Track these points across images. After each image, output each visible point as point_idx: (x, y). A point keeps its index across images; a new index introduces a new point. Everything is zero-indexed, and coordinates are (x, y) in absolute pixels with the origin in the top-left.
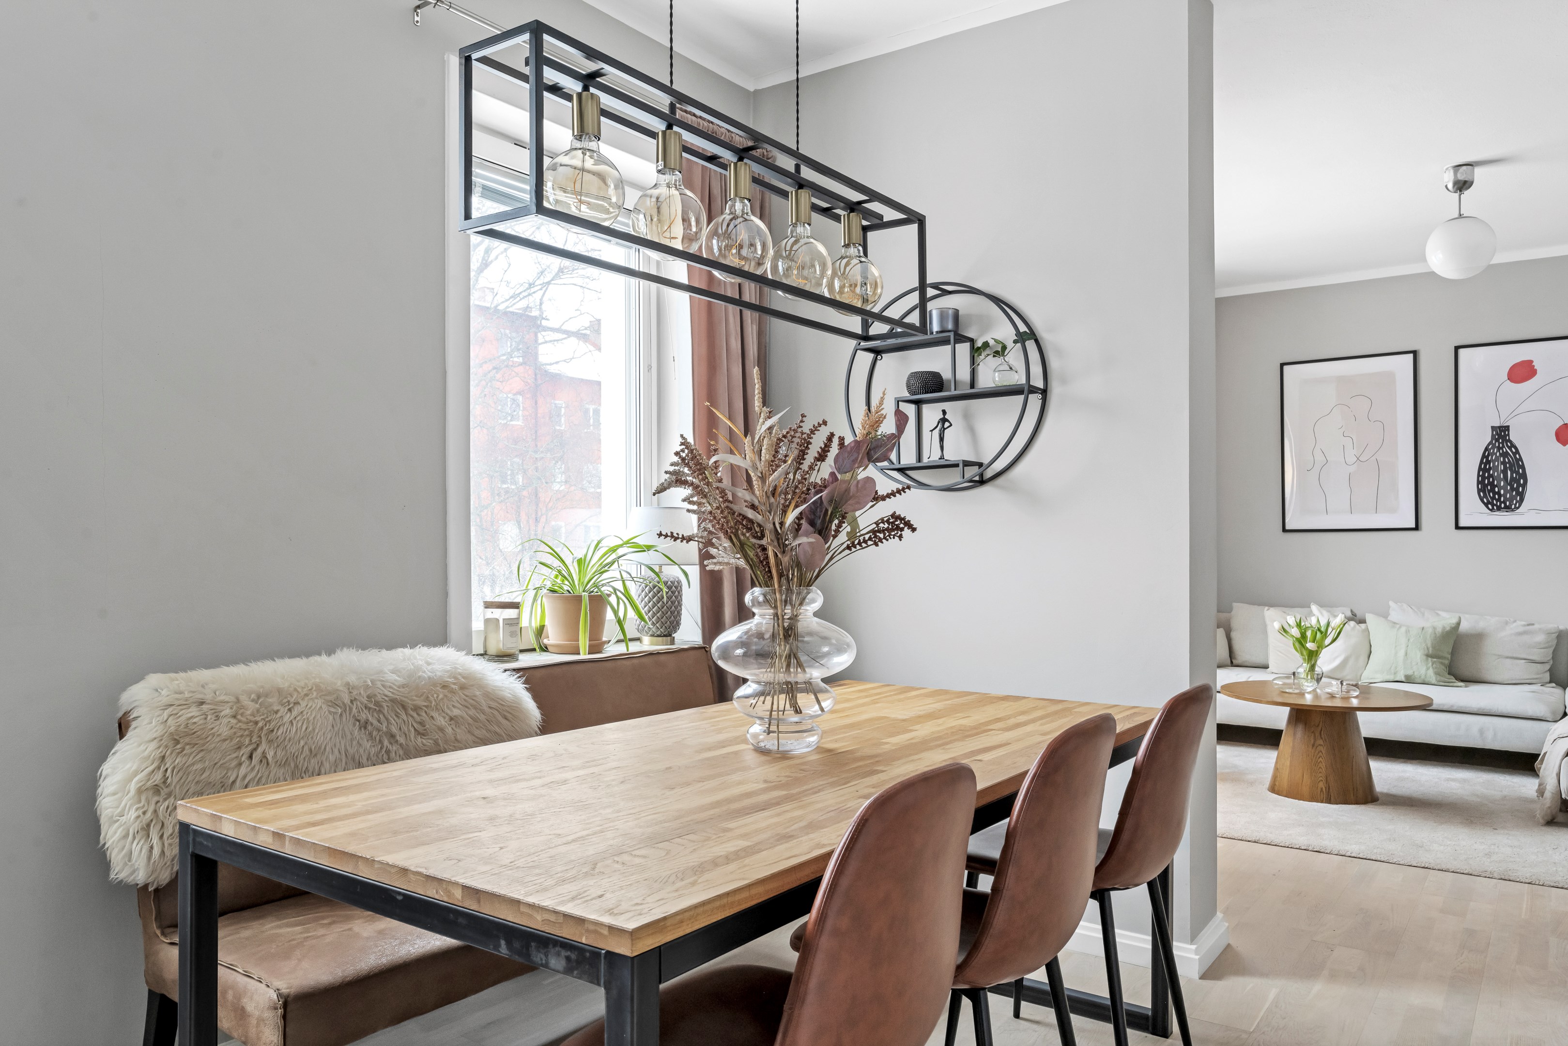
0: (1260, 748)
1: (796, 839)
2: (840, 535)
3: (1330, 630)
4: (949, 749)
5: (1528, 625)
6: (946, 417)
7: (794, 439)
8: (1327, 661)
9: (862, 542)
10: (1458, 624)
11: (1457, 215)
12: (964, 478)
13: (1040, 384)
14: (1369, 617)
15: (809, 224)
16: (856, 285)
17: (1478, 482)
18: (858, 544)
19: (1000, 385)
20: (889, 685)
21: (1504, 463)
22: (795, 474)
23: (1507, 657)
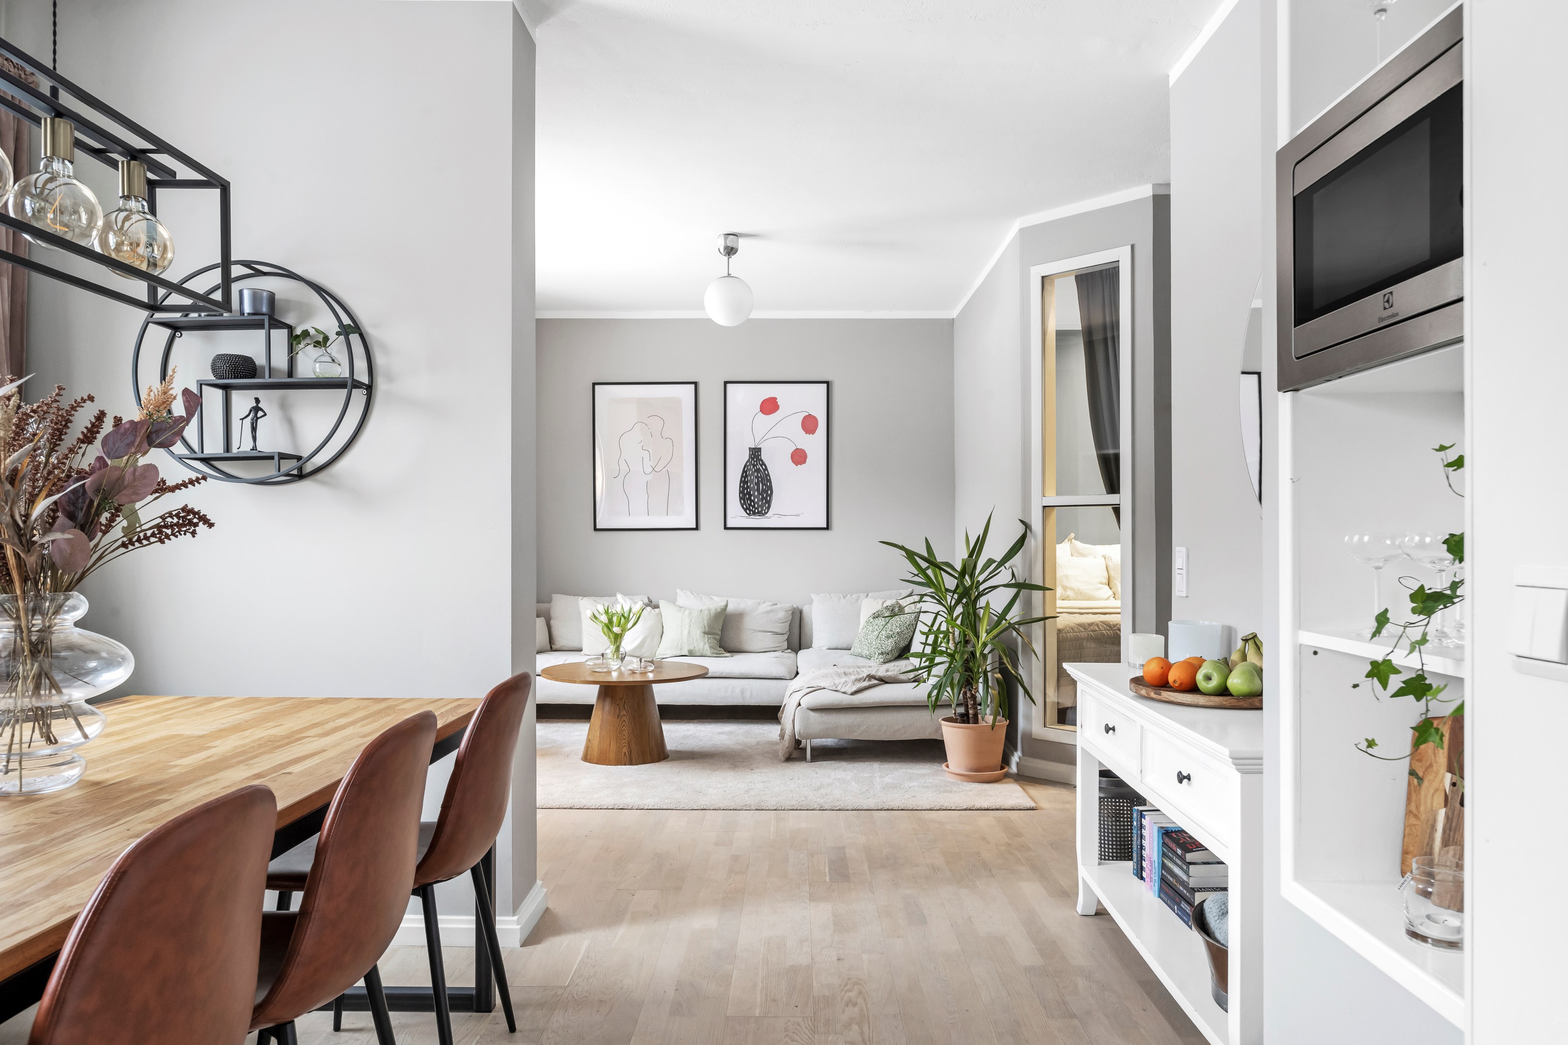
0: (576, 722)
1: (29, 905)
2: (112, 531)
3: (631, 615)
4: (253, 764)
5: (774, 605)
6: (259, 405)
7: (46, 416)
8: (629, 642)
9: (143, 539)
10: (726, 606)
11: (726, 274)
12: (279, 471)
13: (365, 379)
14: (662, 604)
15: (72, 163)
16: (138, 245)
17: (740, 492)
18: (137, 541)
19: (321, 376)
20: (186, 698)
21: (757, 477)
22: (48, 456)
23: (759, 631)
